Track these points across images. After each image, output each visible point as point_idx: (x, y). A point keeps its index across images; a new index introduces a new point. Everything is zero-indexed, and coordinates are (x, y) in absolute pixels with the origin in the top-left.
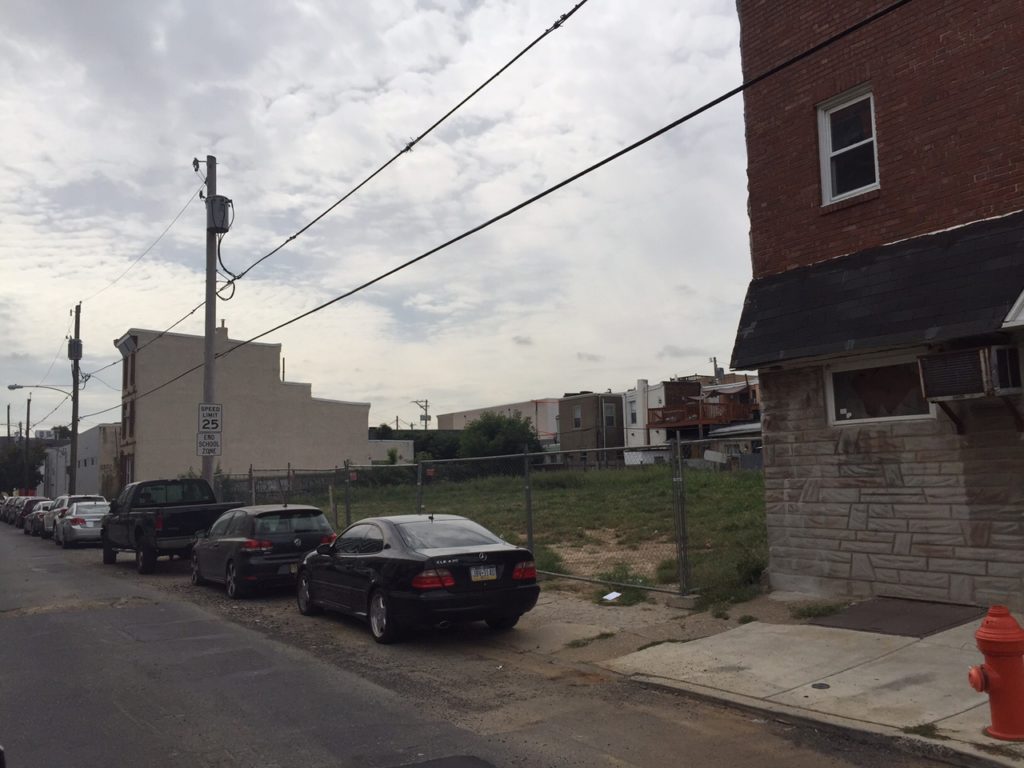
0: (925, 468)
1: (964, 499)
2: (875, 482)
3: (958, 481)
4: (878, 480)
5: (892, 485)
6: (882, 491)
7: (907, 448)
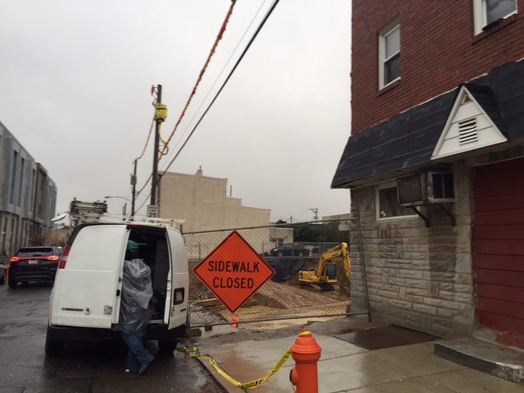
0: (413, 248)
1: (428, 267)
2: (392, 255)
3: (426, 256)
4: (394, 254)
5: (399, 258)
6: (395, 261)
7: (406, 235)
